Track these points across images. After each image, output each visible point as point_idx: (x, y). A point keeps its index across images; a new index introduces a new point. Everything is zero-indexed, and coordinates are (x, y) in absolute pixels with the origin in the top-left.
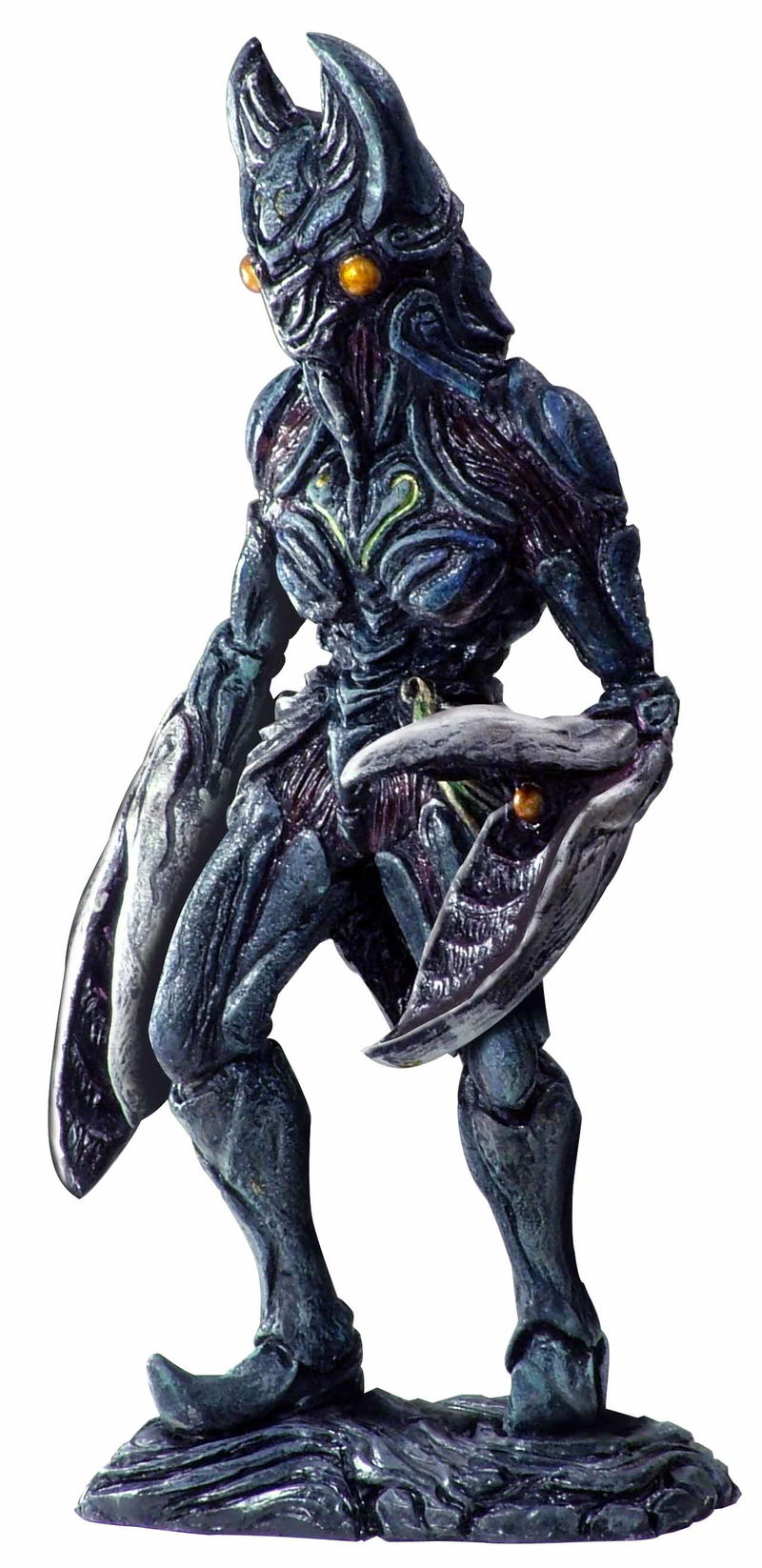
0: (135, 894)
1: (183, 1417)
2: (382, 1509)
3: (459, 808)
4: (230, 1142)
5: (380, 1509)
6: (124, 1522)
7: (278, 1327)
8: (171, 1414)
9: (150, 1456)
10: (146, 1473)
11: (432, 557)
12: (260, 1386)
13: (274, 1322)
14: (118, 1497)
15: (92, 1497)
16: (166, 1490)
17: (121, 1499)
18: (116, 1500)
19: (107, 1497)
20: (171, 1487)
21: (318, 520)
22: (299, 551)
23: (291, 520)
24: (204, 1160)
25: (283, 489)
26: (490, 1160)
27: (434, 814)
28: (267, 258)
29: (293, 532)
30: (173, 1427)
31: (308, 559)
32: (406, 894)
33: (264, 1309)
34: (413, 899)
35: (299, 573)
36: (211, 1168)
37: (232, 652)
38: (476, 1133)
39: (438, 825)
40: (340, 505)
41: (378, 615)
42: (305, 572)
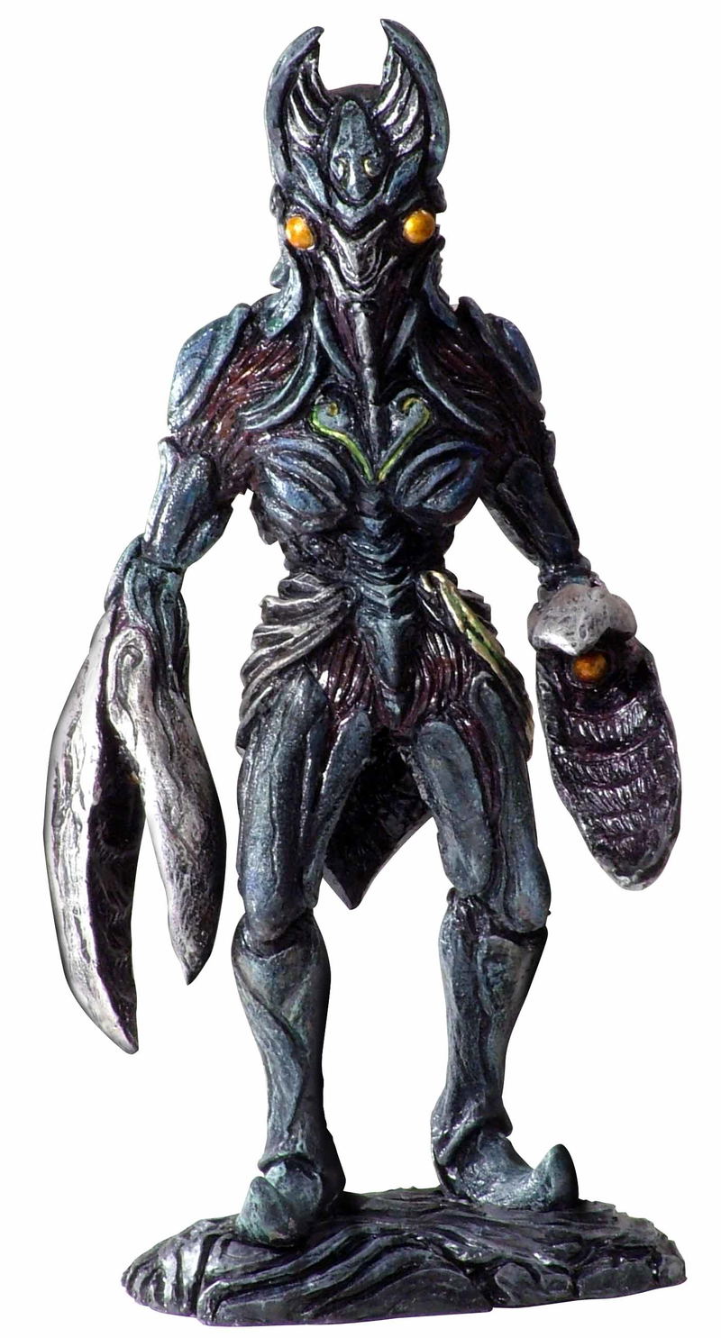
0: (157, 784)
1: (283, 1229)
2: (501, 1280)
3: (503, 678)
4: (305, 986)
5: (500, 1281)
6: (268, 1323)
7: (301, 1146)
8: (273, 1228)
9: (265, 1266)
10: (272, 1280)
11: (450, 467)
12: (305, 1197)
13: (296, 1142)
14: (262, 1303)
15: (229, 1307)
16: (312, 1290)
17: (266, 1304)
18: (261, 1306)
19: (249, 1305)
20: (316, 1286)
21: (332, 445)
22: (314, 471)
23: (297, 445)
24: (262, 1007)
25: (279, 420)
26: (492, 980)
27: (485, 685)
28: (355, 216)
29: (304, 455)
30: (271, 1239)
31: (325, 477)
32: (454, 757)
33: (283, 1132)
34: (463, 760)
35: (314, 491)
36: (271, 1013)
37: (159, 571)
38: (484, 957)
39: (490, 694)
40: (357, 429)
41: (382, 522)
42: (322, 489)
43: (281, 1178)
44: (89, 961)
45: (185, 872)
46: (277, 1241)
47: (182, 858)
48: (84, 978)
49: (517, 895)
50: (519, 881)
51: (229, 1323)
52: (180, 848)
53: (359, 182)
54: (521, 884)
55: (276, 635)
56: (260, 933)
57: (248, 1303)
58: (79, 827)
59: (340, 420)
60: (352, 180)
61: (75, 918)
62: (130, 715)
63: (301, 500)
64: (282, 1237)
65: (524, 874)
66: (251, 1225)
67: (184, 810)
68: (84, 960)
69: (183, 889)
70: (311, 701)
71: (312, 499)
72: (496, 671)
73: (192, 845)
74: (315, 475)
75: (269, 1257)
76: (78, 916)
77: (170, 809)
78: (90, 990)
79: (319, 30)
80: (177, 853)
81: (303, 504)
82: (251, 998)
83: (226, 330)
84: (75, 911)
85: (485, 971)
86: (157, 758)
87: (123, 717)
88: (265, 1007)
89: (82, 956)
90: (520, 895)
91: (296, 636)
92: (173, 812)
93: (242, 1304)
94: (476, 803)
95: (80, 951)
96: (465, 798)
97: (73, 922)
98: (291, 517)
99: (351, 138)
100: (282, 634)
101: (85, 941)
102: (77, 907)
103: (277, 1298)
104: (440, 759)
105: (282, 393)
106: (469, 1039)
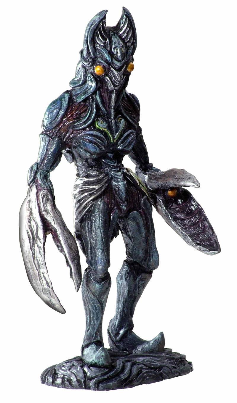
0: (63, 234)
3: (149, 197)
5: (163, 372)
9: (106, 373)
14: (112, 383)
15: (102, 385)
16: (123, 378)
17: (113, 384)
18: (111, 384)
19: (108, 384)
20: (124, 378)
21: (102, 132)
22: (98, 140)
23: (93, 133)
24: (95, 298)
25: (86, 126)
26: (140, 286)
27: (146, 200)
28: (120, 65)
29: (94, 136)
30: (105, 365)
31: (101, 142)
32: (139, 221)
33: (93, 334)
34: (141, 222)
35: (98, 146)
36: (97, 299)
37: (46, 172)
38: (139, 279)
39: (147, 202)
40: (109, 127)
41: (113, 154)
42: (101, 146)
43: (96, 348)
44: (50, 288)
45: (75, 259)
46: (106, 366)
47: (74, 256)
48: (49, 293)
49: (152, 260)
50: (153, 256)
51: (103, 390)
52: (73, 253)
53: (121, 55)
54: (153, 257)
55: (90, 189)
56: (100, 276)
57: (107, 384)
58: (40, 249)
59: (105, 125)
60: (119, 54)
61: (43, 275)
62: (50, 215)
63: (95, 149)
64: (108, 364)
65: (154, 254)
66: (100, 362)
67: (72, 242)
68: (49, 288)
69: (76, 265)
70: (105, 207)
71: (98, 149)
72: (147, 196)
73: (75, 252)
74: (98, 141)
75: (107, 370)
76: (44, 275)
77: (68, 241)
78: (51, 296)
79: (107, 11)
80: (73, 254)
81: (96, 150)
82: (92, 295)
83: (64, 101)
84: (43, 273)
85: (139, 283)
86: (62, 227)
87: (49, 216)
88: (96, 298)
89: (47, 286)
90: (153, 260)
91: (96, 189)
92: (69, 242)
93: (106, 384)
94: (143, 234)
95: (46, 285)
96: (140, 233)
97: (43, 277)
98: (90, 154)
99: (117, 42)
100: (92, 188)
101: (48, 282)
102: (44, 272)
103: (115, 382)
104: (135, 222)
105: (86, 118)
106: (129, 304)
